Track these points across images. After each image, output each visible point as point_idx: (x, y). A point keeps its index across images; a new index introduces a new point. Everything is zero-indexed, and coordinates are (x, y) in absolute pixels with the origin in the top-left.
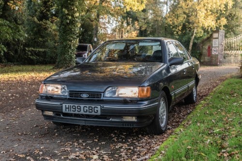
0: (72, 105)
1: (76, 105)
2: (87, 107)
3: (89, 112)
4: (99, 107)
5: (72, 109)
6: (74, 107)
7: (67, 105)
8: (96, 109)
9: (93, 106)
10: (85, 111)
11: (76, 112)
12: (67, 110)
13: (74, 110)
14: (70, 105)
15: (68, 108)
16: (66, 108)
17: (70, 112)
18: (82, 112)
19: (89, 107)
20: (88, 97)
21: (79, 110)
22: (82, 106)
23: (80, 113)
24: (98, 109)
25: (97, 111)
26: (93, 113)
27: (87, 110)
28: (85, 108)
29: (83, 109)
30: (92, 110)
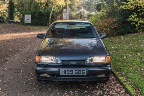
0: (67, 70)
1: (70, 70)
2: (77, 71)
3: (79, 74)
4: (86, 70)
5: (66, 72)
6: (68, 71)
7: (63, 70)
8: (83, 71)
9: (82, 70)
10: (76, 73)
11: (70, 74)
12: (63, 73)
13: (68, 73)
14: (65, 70)
15: (64, 72)
16: (62, 72)
17: (65, 74)
18: (74, 74)
19: (79, 70)
20: (76, 64)
21: (72, 73)
22: (74, 70)
23: (73, 74)
24: (85, 71)
25: (84, 72)
26: (82, 74)
27: (77, 73)
28: (76, 72)
29: (75, 72)
30: (81, 72)
